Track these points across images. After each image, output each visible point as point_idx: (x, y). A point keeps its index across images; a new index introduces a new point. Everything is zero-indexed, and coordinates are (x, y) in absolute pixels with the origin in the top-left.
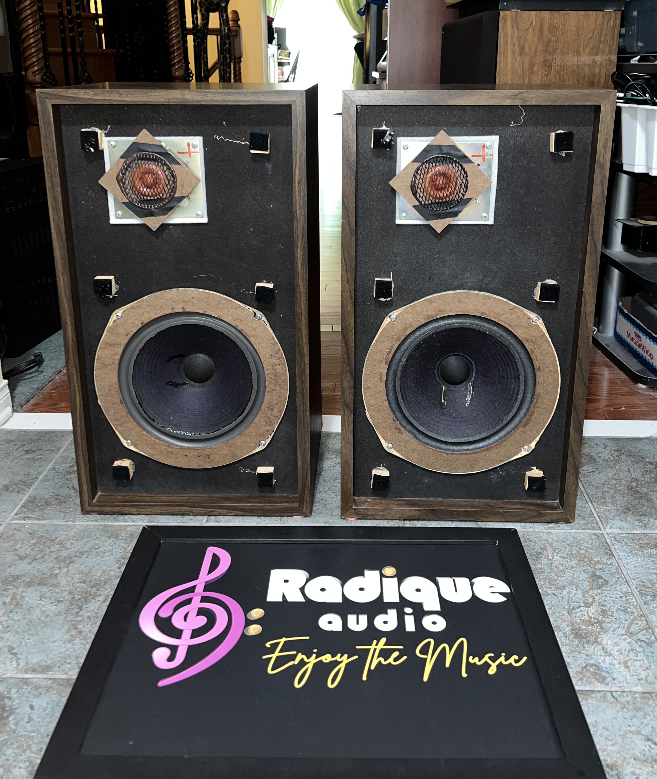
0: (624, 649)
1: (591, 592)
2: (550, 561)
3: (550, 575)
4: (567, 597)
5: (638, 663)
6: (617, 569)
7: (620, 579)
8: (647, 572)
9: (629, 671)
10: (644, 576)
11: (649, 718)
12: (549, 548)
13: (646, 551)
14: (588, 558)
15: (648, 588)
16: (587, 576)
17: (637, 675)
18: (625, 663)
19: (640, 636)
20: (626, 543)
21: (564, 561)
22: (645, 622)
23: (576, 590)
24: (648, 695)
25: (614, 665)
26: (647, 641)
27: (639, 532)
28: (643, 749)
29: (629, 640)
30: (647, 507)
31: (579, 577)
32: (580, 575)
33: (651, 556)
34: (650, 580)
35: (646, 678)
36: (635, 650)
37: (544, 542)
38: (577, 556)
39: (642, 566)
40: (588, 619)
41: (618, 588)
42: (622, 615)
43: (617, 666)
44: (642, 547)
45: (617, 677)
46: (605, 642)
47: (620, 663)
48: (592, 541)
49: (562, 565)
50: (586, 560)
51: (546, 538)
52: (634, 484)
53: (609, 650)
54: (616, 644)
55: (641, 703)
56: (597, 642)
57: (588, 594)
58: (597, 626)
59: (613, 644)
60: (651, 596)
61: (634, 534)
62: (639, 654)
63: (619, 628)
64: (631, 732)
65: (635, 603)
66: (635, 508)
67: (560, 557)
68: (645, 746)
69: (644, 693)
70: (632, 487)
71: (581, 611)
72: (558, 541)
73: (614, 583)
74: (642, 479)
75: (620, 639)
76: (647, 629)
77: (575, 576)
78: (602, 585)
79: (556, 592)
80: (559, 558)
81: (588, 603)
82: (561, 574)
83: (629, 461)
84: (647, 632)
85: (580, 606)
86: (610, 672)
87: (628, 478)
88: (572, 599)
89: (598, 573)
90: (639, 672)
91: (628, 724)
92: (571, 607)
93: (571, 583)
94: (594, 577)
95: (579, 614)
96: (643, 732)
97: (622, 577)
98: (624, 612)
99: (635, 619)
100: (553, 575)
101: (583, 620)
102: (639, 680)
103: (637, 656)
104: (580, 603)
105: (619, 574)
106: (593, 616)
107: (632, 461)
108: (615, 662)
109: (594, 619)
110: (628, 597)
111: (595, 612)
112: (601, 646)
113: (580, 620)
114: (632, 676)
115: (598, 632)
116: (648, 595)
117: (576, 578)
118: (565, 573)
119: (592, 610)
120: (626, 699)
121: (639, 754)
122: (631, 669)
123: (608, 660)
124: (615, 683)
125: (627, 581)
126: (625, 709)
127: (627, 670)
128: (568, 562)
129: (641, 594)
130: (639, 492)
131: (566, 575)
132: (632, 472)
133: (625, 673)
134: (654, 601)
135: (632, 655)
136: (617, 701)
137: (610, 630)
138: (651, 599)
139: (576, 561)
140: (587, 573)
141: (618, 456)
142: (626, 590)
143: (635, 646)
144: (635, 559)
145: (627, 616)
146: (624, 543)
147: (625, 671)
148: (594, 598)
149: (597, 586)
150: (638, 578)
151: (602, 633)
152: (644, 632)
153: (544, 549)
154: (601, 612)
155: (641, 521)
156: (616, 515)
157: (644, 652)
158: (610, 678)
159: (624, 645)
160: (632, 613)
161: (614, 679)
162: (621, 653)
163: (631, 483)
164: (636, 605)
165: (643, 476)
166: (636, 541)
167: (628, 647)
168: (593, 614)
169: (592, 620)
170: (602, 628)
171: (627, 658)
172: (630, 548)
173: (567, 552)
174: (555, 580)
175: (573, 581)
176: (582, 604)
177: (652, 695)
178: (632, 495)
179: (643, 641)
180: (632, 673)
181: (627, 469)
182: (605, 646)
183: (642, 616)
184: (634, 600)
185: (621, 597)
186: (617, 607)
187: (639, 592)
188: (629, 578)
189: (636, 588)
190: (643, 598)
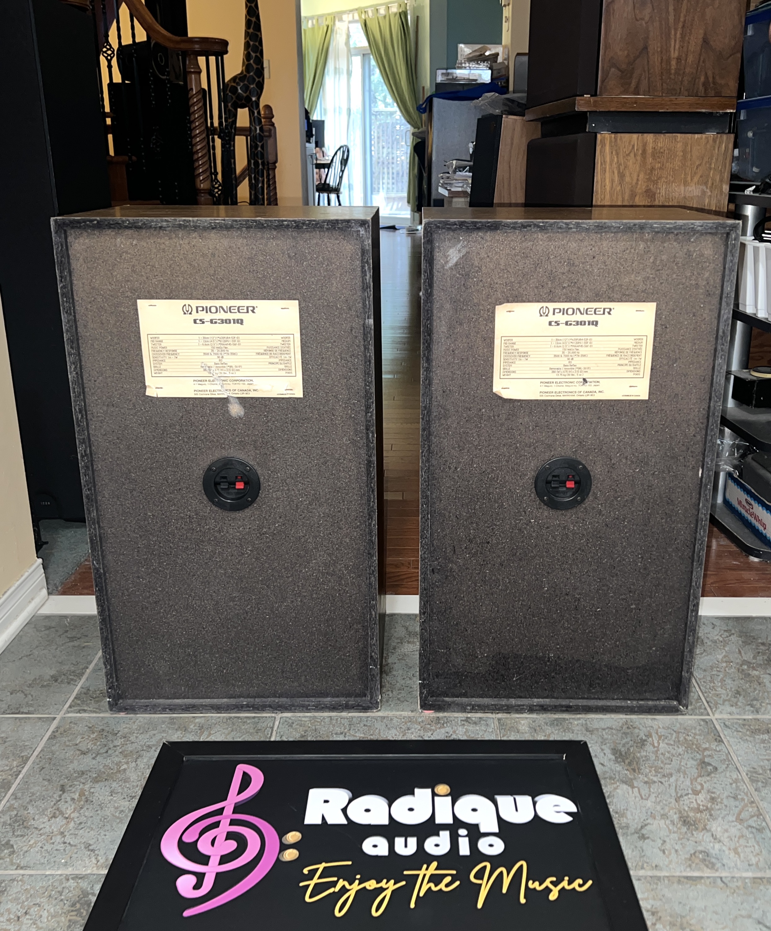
0: (733, 835)
1: (699, 780)
2: (655, 749)
3: (656, 763)
4: (674, 785)
5: (749, 849)
6: (727, 755)
7: (729, 766)
8: (758, 758)
9: (740, 857)
10: (754, 762)
12: (653, 735)
13: (757, 737)
14: (696, 745)
15: (759, 774)
16: (695, 763)
17: (748, 861)
18: (735, 849)
19: (750, 822)
20: (736, 728)
21: (670, 749)
22: (755, 809)
23: (684, 777)
24: (759, 880)
25: (724, 851)
26: (758, 827)
27: (750, 717)
29: (739, 827)
30: (759, 691)
31: (686, 764)
32: (688, 763)
33: (763, 741)
34: (761, 767)
35: (757, 863)
36: (746, 836)
37: (648, 729)
38: (684, 743)
39: (753, 752)
40: (695, 806)
41: (727, 775)
42: (732, 802)
43: (727, 852)
44: (753, 732)
45: (727, 863)
46: (714, 828)
47: (730, 849)
48: (699, 727)
49: (668, 752)
50: (694, 747)
51: (650, 724)
52: (745, 667)
53: (718, 836)
54: (725, 831)
55: (752, 888)
56: (706, 829)
57: (696, 782)
58: (706, 814)
59: (722, 831)
60: (762, 782)
61: (744, 720)
62: (749, 841)
63: (728, 815)
64: (740, 916)
65: (746, 790)
66: (746, 692)
67: (666, 744)
69: (755, 878)
70: (743, 670)
71: (689, 798)
72: (663, 728)
73: (724, 770)
74: (754, 661)
75: (729, 826)
76: (757, 815)
77: (682, 764)
78: (711, 772)
79: (662, 780)
80: (666, 746)
81: (696, 791)
82: (667, 762)
83: (740, 642)
84: (757, 818)
85: (688, 794)
86: (720, 858)
87: (738, 661)
88: (679, 787)
89: (706, 760)
90: (749, 857)
91: (739, 908)
92: (678, 795)
93: (678, 771)
94: (703, 764)
95: (686, 802)
96: (753, 916)
97: (732, 764)
98: (734, 798)
99: (745, 806)
100: (659, 762)
101: (692, 808)
102: (749, 865)
103: (747, 843)
104: (687, 790)
105: (729, 761)
106: (701, 804)
107: (742, 642)
108: (724, 848)
109: (703, 806)
110: (738, 784)
111: (703, 800)
112: (709, 833)
113: (689, 807)
114: (743, 861)
115: (707, 819)
116: (758, 781)
117: (683, 766)
118: (671, 761)
119: (700, 797)
120: (736, 884)
122: (742, 855)
123: (717, 846)
124: (725, 869)
125: (737, 768)
126: (735, 894)
128: (674, 749)
129: (752, 780)
130: (750, 675)
131: (673, 763)
132: (743, 654)
133: (734, 859)
134: (765, 787)
135: (742, 842)
136: (727, 886)
137: (719, 817)
138: (762, 785)
139: (683, 748)
140: (696, 760)
141: (727, 637)
142: (735, 777)
143: (746, 833)
144: (746, 745)
145: (737, 803)
146: (734, 728)
147: (735, 857)
148: (702, 785)
149: (706, 774)
150: (749, 764)
151: (711, 820)
152: (755, 818)
153: (649, 735)
154: (710, 799)
155: (751, 706)
156: (726, 700)
157: (754, 838)
158: (720, 864)
159: (733, 831)
160: (742, 799)
161: (724, 865)
162: (732, 839)
163: (742, 665)
164: (746, 792)
165: (755, 658)
166: (747, 727)
167: (738, 834)
168: (701, 801)
169: (701, 807)
170: (710, 815)
171: (737, 845)
172: (740, 733)
173: (673, 739)
174: (661, 768)
175: (680, 768)
176: (690, 792)
177: (763, 880)
178: (743, 679)
179: (753, 827)
180: (742, 859)
181: (737, 650)
182: (714, 833)
183: (753, 802)
184: (745, 786)
185: (731, 784)
186: (726, 794)
187: (749, 778)
188: (738, 765)
189: (747, 774)
190: (754, 785)
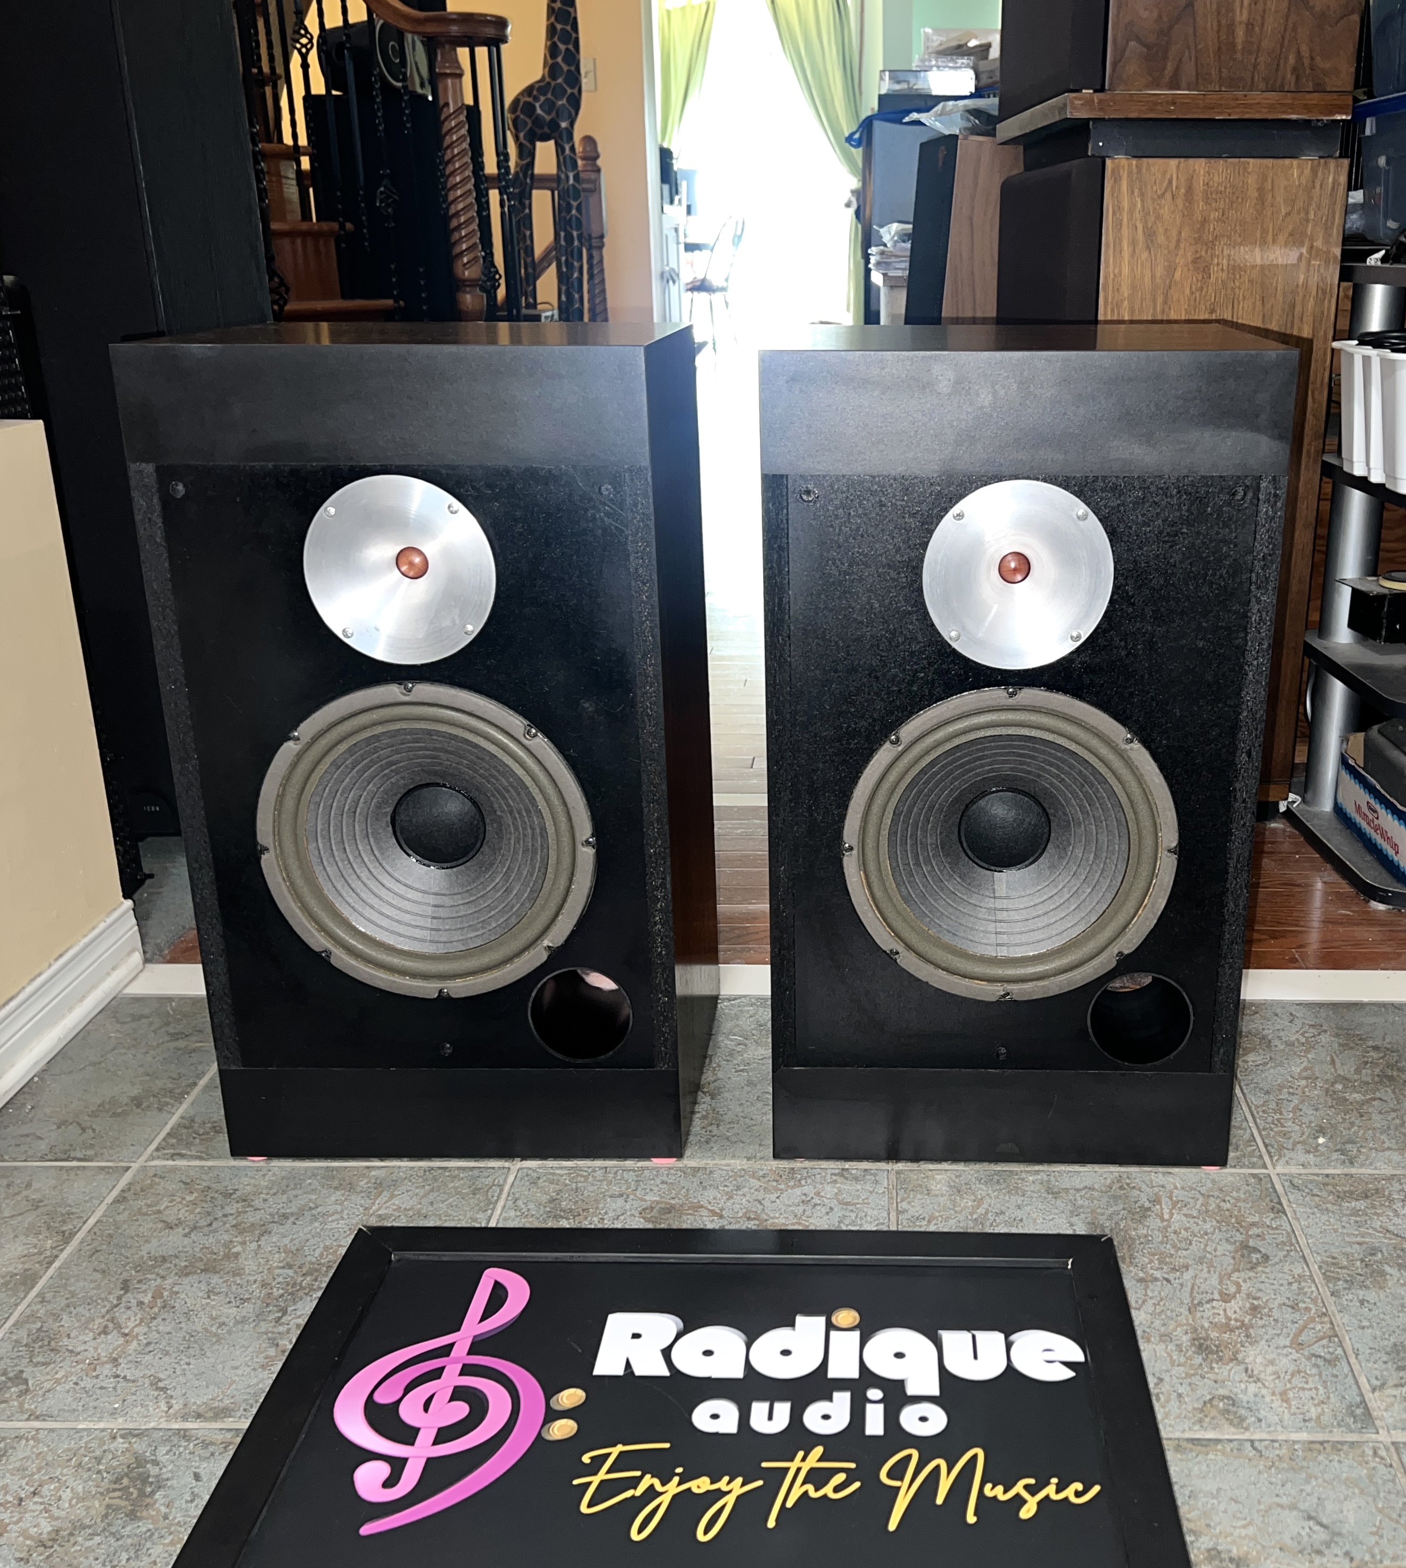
0: (1284, 1370)
1: (1235, 1276)
2: (1165, 1223)
3: (1163, 1248)
4: (1189, 1285)
5: (1308, 1394)
6: (1288, 1237)
7: (1292, 1254)
8: (1344, 1240)
9: (1290, 1407)
10: (1338, 1247)
11: (1314, 1483)
12: (1164, 1200)
13: (1347, 1204)
14: (1237, 1217)
15: (1341, 1268)
16: (1231, 1248)
17: (1303, 1414)
18: (1283, 1394)
19: (1317, 1349)
20: (1311, 1190)
21: (1190, 1223)
22: (1329, 1325)
23: (1209, 1272)
24: (1318, 1446)
25: (1263, 1397)
26: (1328, 1357)
27: (1338, 1171)
28: (1299, 1533)
29: (1295, 1355)
30: (1359, 1127)
31: (1216, 1250)
32: (1219, 1247)
33: (1355, 1212)
34: (1347, 1255)
35: (1318, 1418)
36: (1305, 1372)
37: (1156, 1189)
38: (1216, 1214)
39: (1336, 1231)
40: (1224, 1321)
41: (1286, 1269)
42: (1288, 1315)
43: (1268, 1399)
44: (1340, 1197)
45: (1266, 1417)
46: (1251, 1358)
47: (1273, 1394)
48: (1247, 1188)
49: (1186, 1229)
50: (1233, 1220)
51: (1161, 1183)
52: (1339, 1087)
53: (1255, 1372)
54: (1272, 1362)
55: (1304, 1459)
56: (1236, 1359)
57: (1229, 1279)
58: (1240, 1334)
59: (1265, 1362)
60: (1346, 1281)
61: (1327, 1176)
62: (1310, 1379)
63: (1278, 1335)
64: (1279, 1505)
65: (1316, 1294)
66: (1336, 1129)
67: (1185, 1215)
68: (1303, 1528)
69: (1312, 1442)
70: (1334, 1092)
71: (1213, 1307)
72: (1183, 1188)
73: (1281, 1260)
74: (1356, 1077)
75: (1279, 1354)
76: (1330, 1337)
77: (1208, 1249)
78: (1258, 1264)
79: (1171, 1277)
80: (1184, 1218)
81: (1228, 1295)
82: (1183, 1245)
83: (1336, 1046)
84: (1330, 1341)
85: (1213, 1300)
86: (1255, 1408)
87: (1328, 1076)
88: (1199, 1287)
89: (1251, 1243)
90: (1306, 1408)
91: (1277, 1492)
92: (1196, 1302)
93: (1201, 1261)
94: (1244, 1249)
95: (1208, 1313)
96: (1302, 1506)
97: (1296, 1251)
98: (1293, 1308)
99: (1312, 1320)
100: (1168, 1246)
101: (1216, 1324)
102: (1305, 1421)
103: (1307, 1383)
104: (1212, 1293)
105: (1292, 1245)
106: (1233, 1316)
107: (1340, 1045)
108: (1264, 1391)
109: (1236, 1320)
110: (1303, 1284)
111: (1238, 1310)
112: (1242, 1367)
113: (1211, 1323)
114: (1295, 1414)
115: (1241, 1342)
116: (1339, 1279)
117: (1209, 1253)
118: (1190, 1244)
119: (1234, 1305)
120: (1277, 1452)
121: (1289, 1542)
122: (1293, 1403)
123: (1252, 1388)
124: (1260, 1427)
125: (1304, 1257)
126: (1273, 1470)
127: (1285, 1405)
128: (1198, 1224)
129: (1327, 1278)
130: (1347, 1100)
131: (1193, 1247)
132: (1338, 1065)
133: (1281, 1410)
134: (1349, 1289)
135: (1297, 1381)
136: (1261, 1456)
137: (1262, 1339)
138: (1345, 1286)
139: (1214, 1223)
140: (1232, 1243)
141: (1314, 1036)
142: (1300, 1271)
143: (1307, 1366)
144: (1325, 1218)
145: (1297, 1316)
146: (1307, 1190)
147: (1281, 1406)
148: (1239, 1286)
149: (1249, 1266)
150: (1326, 1251)
151: (1247, 1344)
152: (1325, 1342)
153: (1156, 1201)
154: (1250, 1309)
155: (1343, 1152)
156: (1299, 1143)
157: (1320, 1375)
158: (1253, 1419)
159: (1285, 1363)
160: (1307, 1309)
161: (1260, 1420)
162: (1279, 1377)
163: (1333, 1084)
164: (1316, 1297)
165: (1358, 1071)
166: (1330, 1187)
167: (1292, 1368)
168: (1235, 1312)
169: (1233, 1322)
170: (1248, 1336)
171: (1288, 1386)
172: (1317, 1199)
173: (1198, 1207)
174: (1171, 1256)
175: (1205, 1256)
176: (1216, 1296)
177: (1326, 1445)
178: (1332, 1106)
179: (1320, 1357)
180: (1293, 1410)
181: (1329, 1059)
182: (1250, 1367)
183: (1325, 1314)
184: (1314, 1289)
185: (1290, 1284)
186: (1279, 1300)
187: (1324, 1274)
188: (1307, 1252)
189: (1320, 1268)
190: (1331, 1285)
